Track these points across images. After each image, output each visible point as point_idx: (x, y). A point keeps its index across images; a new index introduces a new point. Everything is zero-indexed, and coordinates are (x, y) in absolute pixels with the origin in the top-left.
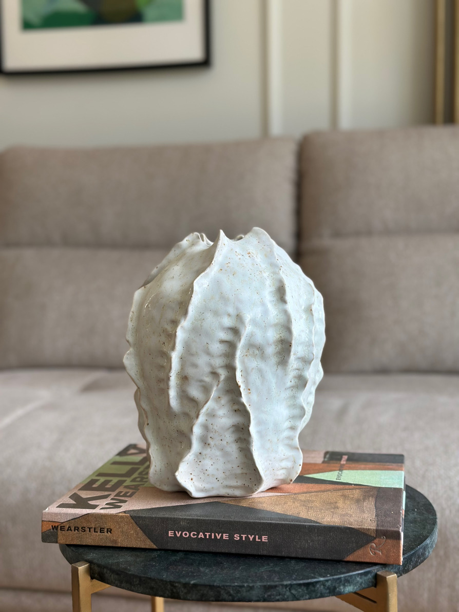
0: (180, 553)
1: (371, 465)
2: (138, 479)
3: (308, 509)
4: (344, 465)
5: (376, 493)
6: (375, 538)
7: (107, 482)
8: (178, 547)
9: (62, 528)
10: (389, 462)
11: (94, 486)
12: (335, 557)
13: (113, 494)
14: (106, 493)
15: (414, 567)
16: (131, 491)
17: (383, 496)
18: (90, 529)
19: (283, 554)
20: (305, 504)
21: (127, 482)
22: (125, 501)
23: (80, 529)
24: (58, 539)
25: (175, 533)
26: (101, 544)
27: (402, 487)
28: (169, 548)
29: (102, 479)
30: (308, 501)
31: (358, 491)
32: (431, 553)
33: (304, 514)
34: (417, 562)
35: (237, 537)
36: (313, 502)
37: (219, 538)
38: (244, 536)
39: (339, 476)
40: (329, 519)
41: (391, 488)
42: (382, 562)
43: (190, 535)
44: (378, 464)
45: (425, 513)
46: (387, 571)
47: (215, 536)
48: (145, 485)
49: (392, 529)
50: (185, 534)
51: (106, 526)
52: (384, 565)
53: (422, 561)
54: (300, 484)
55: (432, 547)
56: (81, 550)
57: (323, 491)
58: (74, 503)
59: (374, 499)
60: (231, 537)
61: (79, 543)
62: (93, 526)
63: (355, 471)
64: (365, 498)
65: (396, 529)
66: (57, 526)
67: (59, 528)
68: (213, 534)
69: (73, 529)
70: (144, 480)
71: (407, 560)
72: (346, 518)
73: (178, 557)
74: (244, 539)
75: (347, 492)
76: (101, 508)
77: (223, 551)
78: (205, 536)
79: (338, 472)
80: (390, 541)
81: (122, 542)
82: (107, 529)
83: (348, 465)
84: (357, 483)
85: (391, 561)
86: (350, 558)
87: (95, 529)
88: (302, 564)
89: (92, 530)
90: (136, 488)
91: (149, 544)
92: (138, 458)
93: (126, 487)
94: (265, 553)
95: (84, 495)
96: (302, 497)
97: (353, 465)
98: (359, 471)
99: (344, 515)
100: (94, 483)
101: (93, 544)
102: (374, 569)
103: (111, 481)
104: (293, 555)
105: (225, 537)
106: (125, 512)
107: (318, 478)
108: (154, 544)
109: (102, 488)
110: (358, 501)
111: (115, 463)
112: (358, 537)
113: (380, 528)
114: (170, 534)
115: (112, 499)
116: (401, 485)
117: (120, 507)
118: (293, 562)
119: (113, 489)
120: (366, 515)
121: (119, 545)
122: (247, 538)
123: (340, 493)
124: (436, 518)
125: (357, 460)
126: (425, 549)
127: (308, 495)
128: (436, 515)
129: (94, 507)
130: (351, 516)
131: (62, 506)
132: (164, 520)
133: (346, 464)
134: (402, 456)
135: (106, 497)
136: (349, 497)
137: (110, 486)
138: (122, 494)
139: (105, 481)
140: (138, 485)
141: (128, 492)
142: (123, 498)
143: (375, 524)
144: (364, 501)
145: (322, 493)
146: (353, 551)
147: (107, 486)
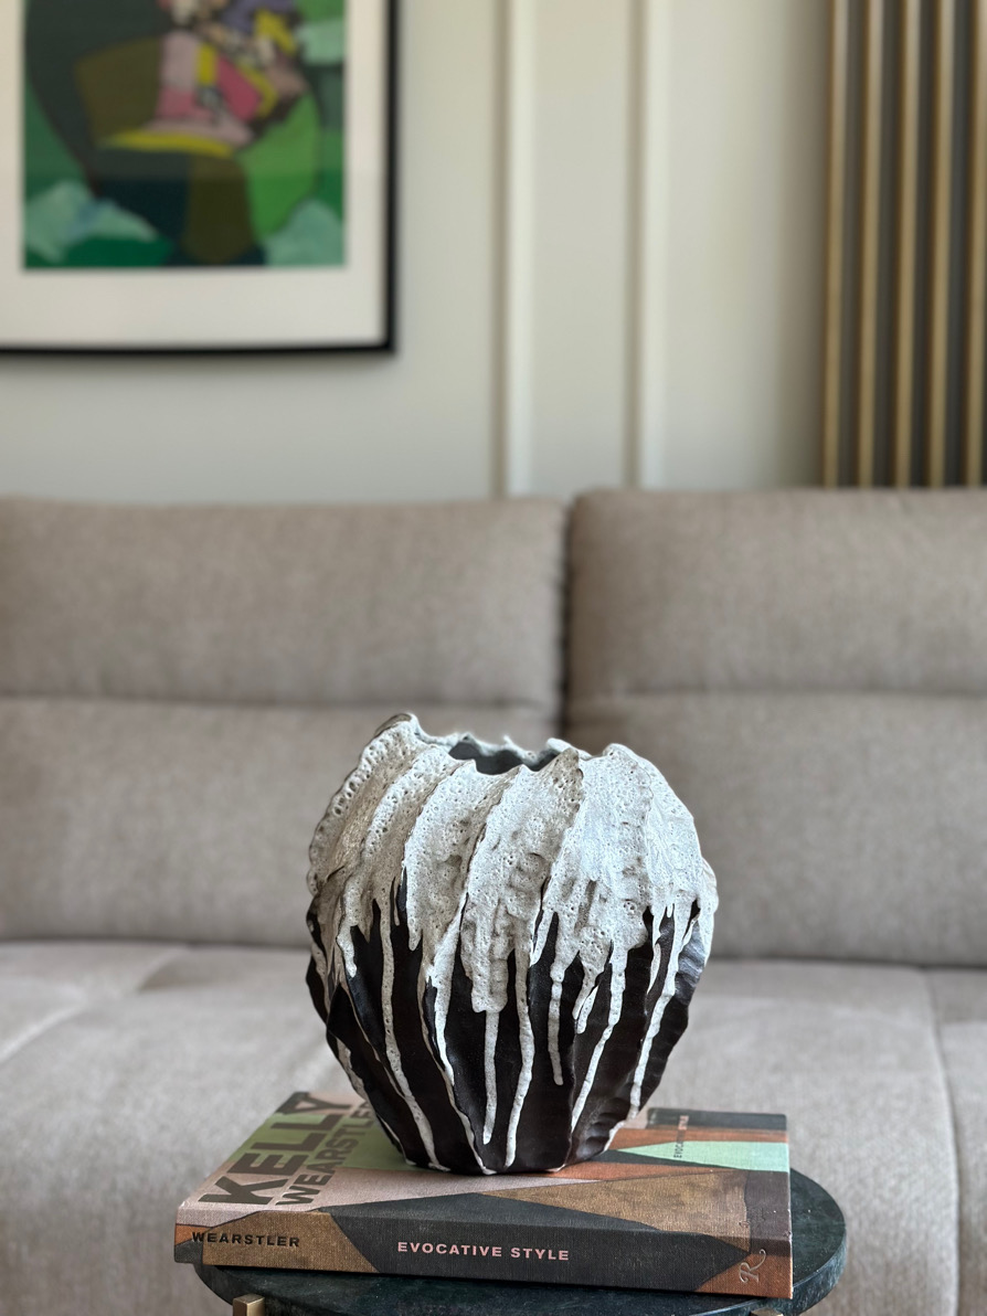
0: (418, 1281)
1: (730, 1133)
2: (328, 1154)
3: (634, 1205)
4: (683, 1132)
5: (744, 1180)
6: (749, 1254)
7: (273, 1160)
8: (415, 1270)
9: (211, 1238)
10: (763, 1128)
11: (253, 1165)
12: (680, 1286)
13: (292, 1180)
14: (279, 1178)
15: (810, 1306)
16: (321, 1175)
17: (753, 1183)
19: (595, 1282)
20: (626, 1197)
21: (309, 1158)
22: (317, 1192)
23: (243, 1238)
24: (206, 1257)
25: (409, 1245)
26: (278, 1266)
27: (788, 1171)
28: (398, 1272)
29: (264, 1154)
30: (632, 1192)
31: (713, 1176)
32: (836, 1281)
33: (627, 1215)
34: (815, 1296)
35: (515, 1253)
36: (639, 1194)
37: (484, 1254)
38: (528, 1251)
39: (678, 1151)
40: (670, 1223)
41: (769, 1172)
42: (761, 1295)
43: (435, 1249)
44: (742, 1130)
45: (826, 1216)
46: (767, 1309)
47: (478, 1250)
48: (344, 1165)
49: (777, 1238)
50: (427, 1248)
51: (289, 1234)
52: (763, 1300)
53: (824, 1296)
54: (613, 1164)
55: (838, 1272)
56: (245, 1276)
57: (655, 1177)
58: (228, 1193)
59: (742, 1191)
60: (506, 1252)
61: (240, 1264)
62: (266, 1232)
63: (704, 1143)
64: (726, 1189)
65: (782, 1238)
66: (203, 1235)
67: (206, 1238)
68: (475, 1248)
69: (230, 1238)
70: (340, 1156)
71: (800, 1292)
72: (699, 1221)
73: (417, 1285)
74: (527, 1256)
75: (695, 1178)
76: (277, 1201)
77: (491, 1276)
78: (461, 1250)
79: (675, 1144)
80: (774, 1259)
81: (318, 1261)
82: (291, 1239)
83: (690, 1133)
84: (712, 1163)
85: (775, 1293)
86: (707, 1288)
87: (269, 1238)
88: (627, 1298)
89: (265, 1241)
90: (329, 1168)
91: (364, 1265)
92: (319, 1117)
93: (311, 1167)
94: (563, 1280)
95: (243, 1180)
96: (620, 1186)
97: (700, 1133)
98: (712, 1143)
99: (696, 1215)
100: (252, 1161)
101: (264, 1265)
102: (747, 1306)
103: (280, 1157)
104: (611, 1284)
105: (496, 1252)
106: (320, 1210)
107: (643, 1154)
108: (373, 1264)
109: (267, 1168)
110: (715, 1193)
111: (278, 1126)
112: (722, 1252)
113: (756, 1237)
114: (401, 1247)
115: (291, 1188)
116: (784, 1166)
117: (310, 1201)
118: (611, 1295)
119: (290, 1168)
120: (732, 1216)
121: (311, 1267)
122: (533, 1254)
123: (682, 1180)
124: (844, 1225)
125: (705, 1123)
126: (827, 1274)
127: (629, 1183)
128: (843, 1219)
129: (265, 1201)
130: (707, 1217)
131: (205, 1199)
132: (391, 1224)
133: (687, 1130)
134: (783, 1117)
135: (280, 1184)
136: (699, 1186)
137: (281, 1166)
138: (306, 1180)
139: (271, 1157)
140: (333, 1165)
141: (317, 1177)
142: (311, 1187)
143: (748, 1230)
144: (726, 1193)
145: (653, 1180)
146: (712, 1275)
147: (277, 1166)
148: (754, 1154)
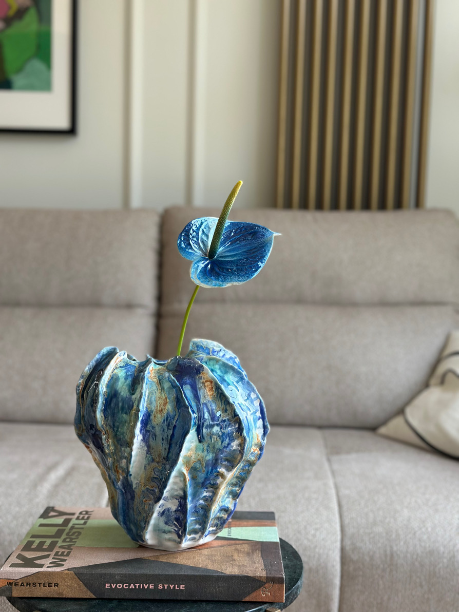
0: (114, 601)
1: (251, 522)
2: (68, 540)
3: (213, 562)
4: (230, 522)
5: (260, 546)
6: (266, 583)
7: (42, 543)
8: (113, 596)
9: (16, 584)
10: (265, 519)
11: (33, 547)
12: (235, 599)
13: (53, 553)
14: (46, 553)
16: (67, 551)
17: (264, 548)
18: (40, 584)
19: (197, 598)
20: (209, 557)
21: (59, 542)
22: (65, 560)
23: (32, 584)
24: (13, 593)
25: (111, 585)
26: (49, 596)
27: (278, 541)
28: (105, 597)
29: (37, 541)
30: (212, 555)
31: (246, 545)
32: (300, 591)
33: (210, 567)
34: (292, 599)
35: (160, 587)
37: (146, 588)
38: (166, 586)
39: (229, 533)
40: (230, 570)
41: (270, 542)
42: (271, 601)
43: (123, 586)
44: (256, 521)
45: (294, 559)
46: (273, 608)
47: (143, 586)
48: (76, 545)
49: (278, 576)
50: (120, 586)
51: (54, 581)
52: (271, 603)
53: (296, 598)
55: (301, 587)
56: (33, 602)
58: (23, 562)
59: (260, 552)
60: (157, 587)
61: (30, 596)
62: (43, 581)
63: (241, 528)
64: (254, 551)
65: (280, 576)
66: (12, 583)
67: (14, 584)
68: (141, 585)
69: (25, 584)
70: (73, 540)
71: (287, 598)
72: (243, 568)
73: (114, 604)
74: (166, 588)
75: (238, 547)
76: (47, 566)
77: (149, 598)
78: (135, 586)
79: (227, 529)
80: (276, 585)
81: (68, 594)
82: (55, 584)
83: (233, 523)
85: (277, 600)
86: (247, 599)
87: (44, 584)
88: (211, 606)
89: (42, 585)
90: (69, 547)
91: (89, 595)
92: (60, 520)
93: (60, 547)
94: (182, 598)
95: (29, 555)
96: (205, 552)
97: (238, 523)
98: (244, 528)
99: (241, 566)
100: (32, 545)
101: (42, 596)
102: (264, 607)
103: (45, 542)
104: (204, 599)
105: (151, 586)
106: (68, 570)
108: (94, 594)
109: (40, 548)
110: (248, 554)
111: (41, 525)
112: (253, 583)
113: (269, 575)
114: (107, 586)
115: (53, 558)
116: (277, 538)
117: (62, 565)
118: (204, 604)
119: (51, 548)
120: (257, 565)
121: (64, 596)
122: (169, 587)
123: (233, 548)
124: (302, 564)
126: (297, 589)
127: (209, 550)
128: (301, 561)
129: (41, 566)
130: (246, 566)
131: (13, 566)
132: (102, 575)
133: (232, 521)
134: (273, 513)
135: (47, 556)
136: (241, 551)
137: (47, 547)
138: (59, 554)
139: (40, 542)
140: (71, 545)
141: (64, 552)
142: (62, 557)
143: (265, 573)
144: (253, 554)
145: (220, 548)
146: (249, 593)
147: (44, 547)
148: (263, 533)
